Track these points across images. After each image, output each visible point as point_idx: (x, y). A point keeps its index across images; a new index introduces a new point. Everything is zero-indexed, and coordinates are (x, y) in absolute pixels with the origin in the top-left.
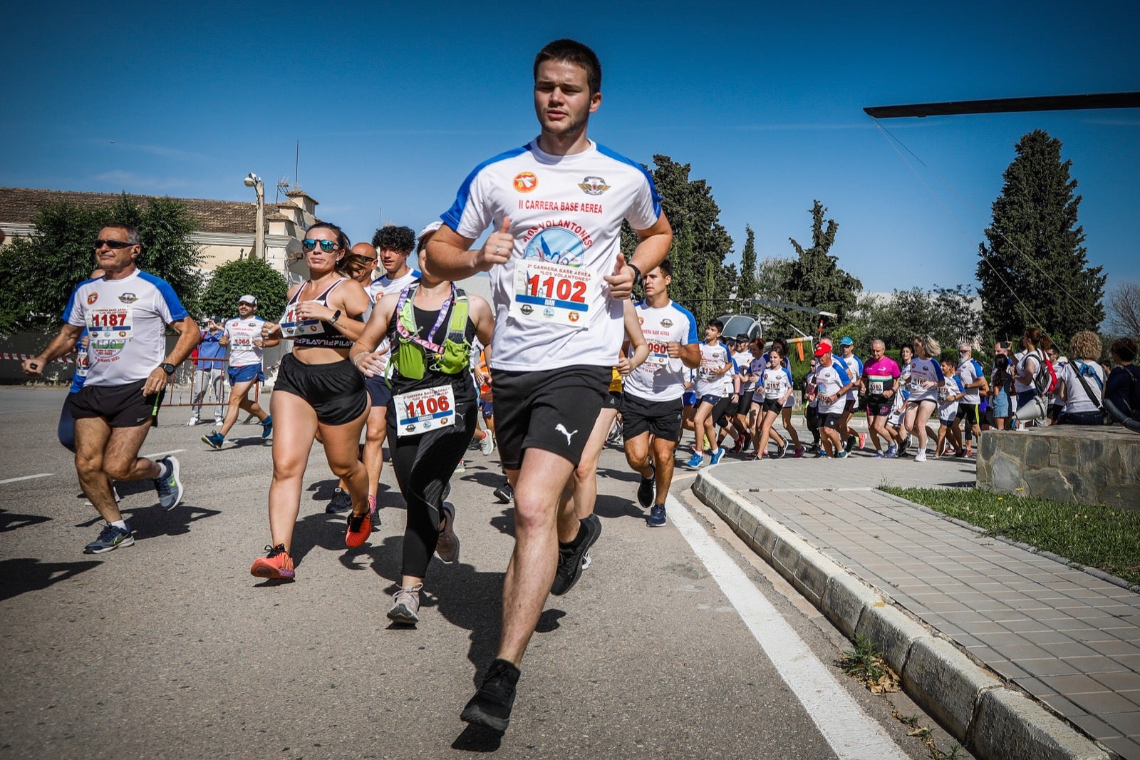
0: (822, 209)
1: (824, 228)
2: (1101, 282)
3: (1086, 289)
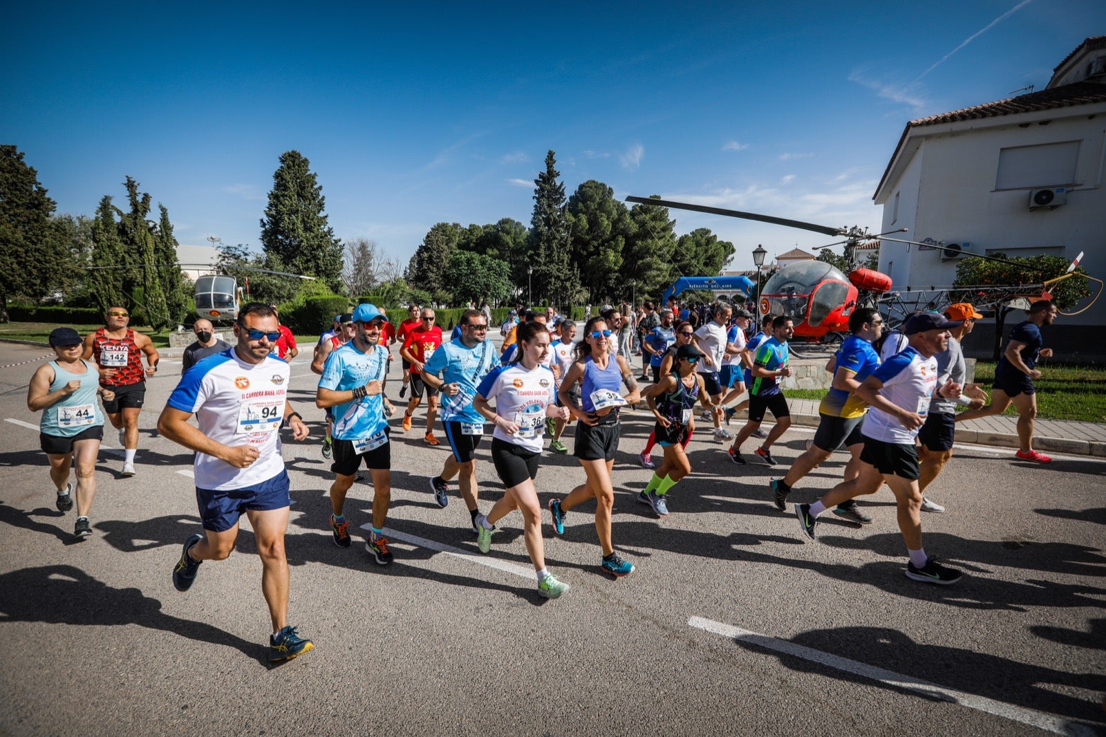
0: (136, 184)
1: (139, 199)
2: (342, 248)
3: (334, 251)
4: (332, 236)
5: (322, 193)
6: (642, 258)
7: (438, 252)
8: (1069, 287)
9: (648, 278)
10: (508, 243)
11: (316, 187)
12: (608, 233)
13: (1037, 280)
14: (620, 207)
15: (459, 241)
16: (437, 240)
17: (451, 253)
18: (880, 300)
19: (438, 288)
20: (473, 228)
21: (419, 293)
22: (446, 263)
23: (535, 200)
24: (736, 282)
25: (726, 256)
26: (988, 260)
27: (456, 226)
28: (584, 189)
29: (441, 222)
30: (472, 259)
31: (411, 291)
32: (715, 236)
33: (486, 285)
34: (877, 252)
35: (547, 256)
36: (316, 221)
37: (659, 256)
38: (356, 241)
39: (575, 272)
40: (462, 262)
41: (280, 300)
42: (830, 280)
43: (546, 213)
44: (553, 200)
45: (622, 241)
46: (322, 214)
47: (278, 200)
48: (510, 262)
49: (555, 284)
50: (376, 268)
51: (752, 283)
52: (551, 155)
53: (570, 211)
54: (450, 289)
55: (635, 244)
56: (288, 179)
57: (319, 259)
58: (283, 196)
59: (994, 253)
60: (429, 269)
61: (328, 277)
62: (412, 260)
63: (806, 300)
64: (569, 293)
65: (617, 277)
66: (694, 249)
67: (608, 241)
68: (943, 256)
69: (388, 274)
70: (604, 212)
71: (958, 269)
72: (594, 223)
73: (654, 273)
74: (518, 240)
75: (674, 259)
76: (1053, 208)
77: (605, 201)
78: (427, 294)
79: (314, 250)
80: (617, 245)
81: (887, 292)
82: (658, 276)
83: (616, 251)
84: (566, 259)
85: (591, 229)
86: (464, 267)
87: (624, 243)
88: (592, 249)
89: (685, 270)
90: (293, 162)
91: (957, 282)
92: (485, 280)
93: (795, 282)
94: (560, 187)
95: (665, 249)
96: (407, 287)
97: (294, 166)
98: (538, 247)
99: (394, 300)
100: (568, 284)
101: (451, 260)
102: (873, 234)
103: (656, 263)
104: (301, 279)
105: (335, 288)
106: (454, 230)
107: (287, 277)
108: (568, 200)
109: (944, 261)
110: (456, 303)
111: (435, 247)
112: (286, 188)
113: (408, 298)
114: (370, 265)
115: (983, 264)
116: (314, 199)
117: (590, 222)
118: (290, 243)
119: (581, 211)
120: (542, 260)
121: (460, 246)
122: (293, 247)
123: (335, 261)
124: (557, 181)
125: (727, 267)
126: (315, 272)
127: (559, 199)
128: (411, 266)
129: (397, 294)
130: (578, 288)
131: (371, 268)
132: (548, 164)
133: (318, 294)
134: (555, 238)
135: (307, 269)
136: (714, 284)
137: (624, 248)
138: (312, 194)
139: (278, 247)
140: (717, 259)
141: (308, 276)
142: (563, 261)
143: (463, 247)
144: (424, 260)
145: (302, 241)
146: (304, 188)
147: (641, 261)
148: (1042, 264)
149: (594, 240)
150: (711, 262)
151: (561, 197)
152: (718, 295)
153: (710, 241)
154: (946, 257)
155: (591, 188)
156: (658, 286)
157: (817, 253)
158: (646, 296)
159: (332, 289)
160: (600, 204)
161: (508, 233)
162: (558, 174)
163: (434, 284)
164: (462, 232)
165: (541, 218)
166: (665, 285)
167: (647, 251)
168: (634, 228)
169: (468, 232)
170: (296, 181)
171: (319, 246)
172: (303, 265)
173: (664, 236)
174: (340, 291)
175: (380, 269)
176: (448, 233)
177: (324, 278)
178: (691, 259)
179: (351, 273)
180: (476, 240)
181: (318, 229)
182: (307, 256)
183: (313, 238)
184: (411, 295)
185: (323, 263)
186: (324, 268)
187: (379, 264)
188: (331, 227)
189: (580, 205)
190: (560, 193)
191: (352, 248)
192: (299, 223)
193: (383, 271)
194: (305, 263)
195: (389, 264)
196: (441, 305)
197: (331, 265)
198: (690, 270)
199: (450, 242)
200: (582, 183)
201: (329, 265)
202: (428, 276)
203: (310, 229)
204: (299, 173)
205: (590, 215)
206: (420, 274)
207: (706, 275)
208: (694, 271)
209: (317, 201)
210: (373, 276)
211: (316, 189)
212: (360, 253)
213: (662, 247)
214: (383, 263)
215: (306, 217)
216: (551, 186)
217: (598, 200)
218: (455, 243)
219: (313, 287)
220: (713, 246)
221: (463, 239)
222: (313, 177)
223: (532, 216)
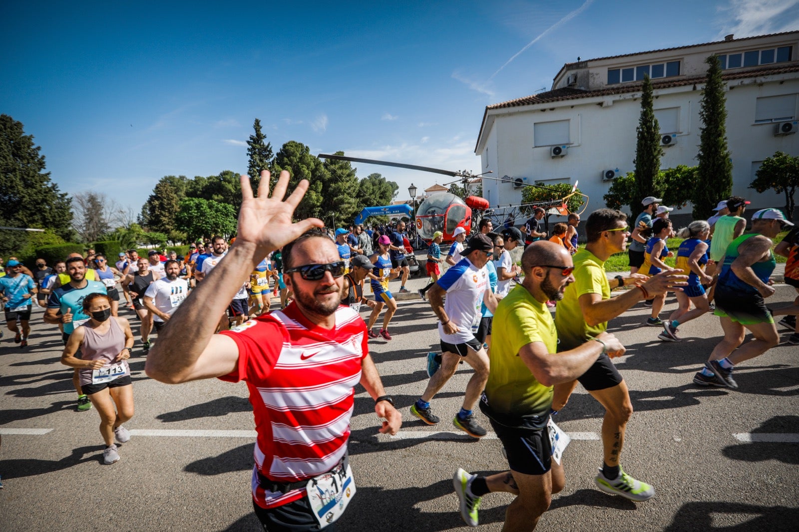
2: (69, 201)
3: (61, 205)
4: (57, 191)
5: (41, 154)
6: (336, 196)
7: (168, 200)
8: (574, 200)
9: (342, 209)
10: (230, 190)
11: (33, 147)
13: (560, 197)
14: (316, 162)
15: (187, 190)
16: (166, 191)
17: (181, 200)
18: (484, 214)
19: (172, 230)
20: (198, 180)
21: (153, 234)
22: (177, 208)
23: (249, 157)
24: (402, 209)
25: (393, 192)
26: (536, 187)
27: (182, 178)
28: (287, 148)
29: (168, 175)
30: (200, 204)
31: (146, 234)
32: (384, 179)
33: (215, 224)
34: (481, 185)
36: (38, 178)
37: (348, 194)
38: (83, 194)
40: (191, 207)
41: (4, 253)
42: (455, 204)
43: (259, 166)
44: (264, 156)
45: (320, 184)
46: (43, 172)
48: (234, 204)
50: (108, 216)
51: (412, 208)
52: (257, 122)
53: (278, 163)
54: (184, 229)
55: (330, 186)
57: (45, 212)
59: (539, 183)
60: (161, 214)
61: (58, 228)
62: (144, 208)
63: (443, 217)
65: (320, 210)
66: (372, 188)
69: (121, 220)
70: (304, 163)
71: (522, 193)
72: (297, 172)
73: (346, 206)
75: (358, 196)
76: (562, 156)
77: (304, 156)
78: (162, 235)
79: (38, 204)
80: (317, 187)
81: (488, 209)
82: (349, 208)
83: (316, 192)
85: (296, 176)
86: (194, 211)
87: (321, 186)
89: (367, 202)
90: (5, 125)
91: (523, 201)
92: (214, 220)
93: (435, 207)
94: (268, 146)
95: (352, 189)
96: (142, 231)
97: (5, 129)
101: (181, 206)
102: (475, 175)
103: (346, 199)
104: (26, 231)
105: (67, 237)
106: (181, 181)
107: (11, 230)
108: (275, 156)
109: (516, 188)
111: (164, 195)
113: (145, 239)
114: (101, 214)
115: (534, 190)
116: (33, 158)
118: (10, 199)
119: (287, 164)
121: (188, 194)
122: (12, 202)
123: (63, 213)
124: (265, 142)
125: (394, 198)
126: (42, 224)
127: (268, 155)
128: (143, 212)
131: (103, 217)
132: (256, 129)
133: (48, 244)
135: (33, 221)
136: (388, 211)
137: (322, 190)
138: (30, 154)
140: (388, 194)
141: (34, 228)
143: (192, 194)
144: (155, 207)
145: (24, 197)
146: (20, 148)
147: (336, 198)
148: (561, 188)
150: (383, 195)
151: (270, 154)
152: (391, 218)
153: (381, 182)
154: (516, 186)
155: (292, 146)
156: (350, 215)
157: (449, 187)
158: (343, 222)
159: (63, 237)
160: (301, 159)
161: (229, 182)
162: (265, 137)
163: (167, 226)
164: (189, 183)
165: (255, 170)
166: (355, 214)
167: (338, 191)
168: (328, 175)
169: (194, 183)
170: (10, 142)
171: (44, 201)
172: (27, 219)
173: (350, 180)
174: (72, 239)
175: (112, 217)
176: (176, 184)
177: (53, 228)
178: (370, 194)
179: (83, 222)
180: (202, 188)
181: (41, 186)
182: (31, 210)
183: (36, 194)
184: (147, 236)
185: (50, 215)
186: (51, 220)
187: (111, 213)
188: (55, 183)
189: (286, 159)
190: (268, 151)
191: (80, 199)
192: (18, 181)
193: (116, 219)
194: (29, 217)
195: (121, 212)
196: (177, 242)
197: (60, 217)
198: (370, 202)
199: (178, 191)
200: (285, 143)
201: (57, 216)
202: (161, 220)
203: (32, 186)
204: (12, 135)
205: (294, 166)
206: (153, 218)
207: (382, 205)
208: (373, 203)
209: (36, 160)
210: (106, 224)
211: (34, 150)
212: (89, 204)
213: (349, 188)
214: (115, 211)
215: (26, 174)
216: (260, 145)
217: (298, 155)
218: (183, 192)
219: (42, 238)
220: (384, 185)
221: (190, 188)
222: (29, 139)
223: (248, 169)
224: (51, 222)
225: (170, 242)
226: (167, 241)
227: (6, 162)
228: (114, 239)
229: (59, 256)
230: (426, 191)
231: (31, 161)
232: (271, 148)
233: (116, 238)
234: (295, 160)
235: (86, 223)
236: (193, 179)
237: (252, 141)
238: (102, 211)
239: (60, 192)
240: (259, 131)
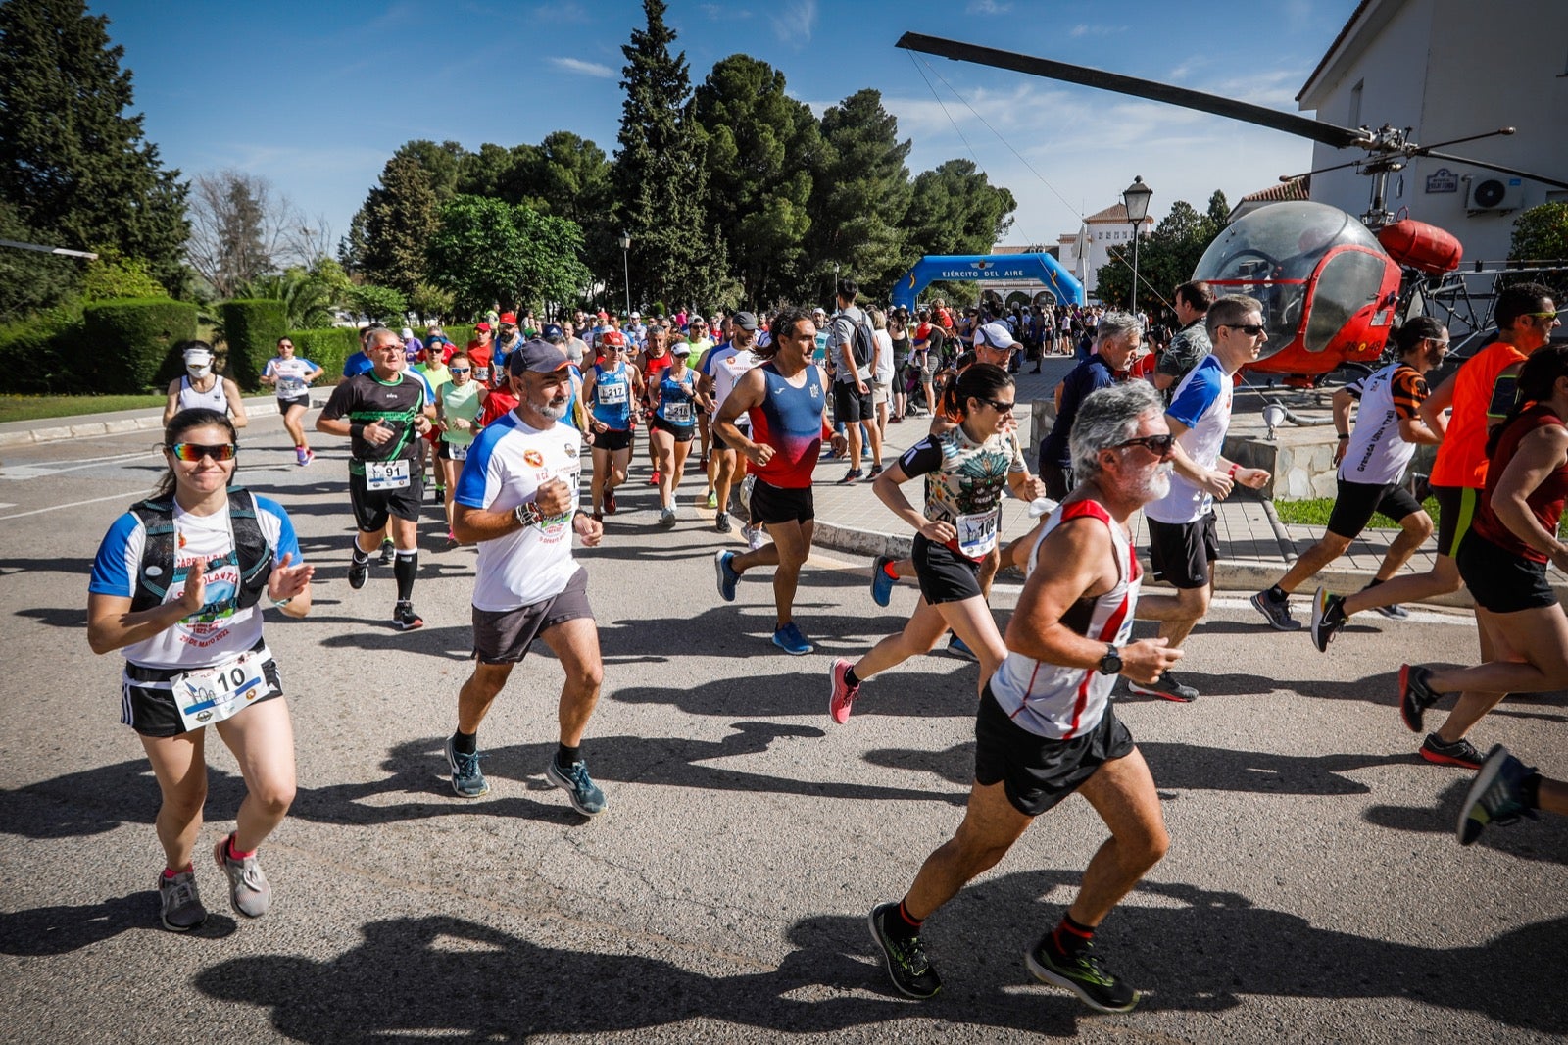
2: (184, 191)
3: (164, 199)
4: (157, 163)
5: (123, 65)
6: (848, 218)
7: (413, 203)
9: (862, 257)
10: (568, 186)
11: (107, 47)
12: (779, 165)
14: (801, 114)
15: (459, 180)
16: (410, 179)
17: (444, 203)
19: (419, 281)
20: (489, 153)
21: (372, 292)
22: (434, 225)
23: (626, 91)
24: (1029, 266)
25: (1000, 216)
27: (451, 148)
28: (725, 74)
29: (416, 139)
30: (495, 214)
31: (356, 289)
32: (983, 176)
33: (529, 272)
35: (656, 211)
36: (113, 128)
37: (881, 213)
38: (219, 177)
39: (718, 244)
40: (470, 221)
43: (649, 119)
44: (665, 90)
45: (807, 181)
46: (127, 113)
47: (13, 78)
48: (580, 223)
49: (676, 270)
50: (272, 237)
53: (699, 117)
54: (447, 283)
55: (833, 189)
56: (33, 27)
57: (128, 216)
58: (23, 65)
60: (395, 239)
61: (154, 259)
62: (356, 222)
64: (706, 291)
65: (800, 255)
66: (946, 201)
67: (778, 181)
68: (1472, 204)
69: (301, 252)
70: (767, 120)
71: (1516, 229)
72: (748, 144)
73: (873, 247)
74: (590, 180)
75: (907, 221)
77: (770, 99)
78: (394, 294)
79: (112, 194)
80: (797, 190)
81: (1452, 272)
82: (881, 254)
83: (796, 203)
84: (697, 216)
85: (743, 153)
86: (477, 236)
87: (810, 186)
88: (747, 199)
89: (931, 242)
92: (525, 261)
94: (678, 64)
95: (894, 199)
96: (347, 280)
98: (637, 192)
99: (314, 308)
100: (704, 270)
101: (444, 218)
103: (876, 228)
105: (175, 283)
106: (447, 156)
108: (692, 94)
109: (1472, 214)
110: (459, 314)
111: (406, 191)
112: (28, 48)
113: (351, 302)
114: (258, 233)
116: (104, 76)
117: (740, 141)
119: (720, 119)
120: (648, 221)
122: (59, 188)
123: (168, 222)
124: (672, 50)
125: (1002, 236)
126: (118, 247)
127: (677, 89)
128: (354, 234)
129: (321, 293)
130: (725, 279)
131: (262, 240)
132: (649, 13)
133: (129, 296)
134: (672, 173)
135: (99, 239)
136: (988, 269)
137: (810, 198)
138: (98, 65)
139: (22, 188)
140: (989, 220)
142: (690, 222)
143: (472, 189)
144: (383, 221)
145: (80, 174)
146: (77, 49)
147: (846, 224)
149: (748, 179)
150: (978, 226)
151: (681, 86)
153: (976, 183)
154: (1477, 207)
156: (880, 275)
159: (166, 284)
160: (759, 105)
161: (568, 164)
162: (672, 36)
163: (408, 274)
164: (466, 163)
165: (640, 129)
166: (893, 273)
167: (854, 204)
168: (830, 156)
169: (479, 162)
170: (54, 32)
171: (127, 188)
172: (86, 232)
173: (890, 173)
174: (185, 291)
175: (282, 241)
176: (435, 162)
177: (143, 259)
178: (941, 219)
179: (214, 250)
180: (499, 178)
181: (120, 148)
182: (95, 210)
183: (108, 167)
184: (357, 296)
185: (137, 226)
186: (140, 238)
187: (278, 231)
188: (151, 143)
189: (719, 106)
190: (677, 77)
191: (210, 191)
192: (67, 130)
193: (289, 246)
194: (92, 226)
195: (306, 231)
196: (428, 318)
197: (160, 231)
198: (938, 242)
199: (440, 183)
200: (721, 61)
201: (154, 229)
202: (394, 256)
203: (100, 147)
204: (59, 13)
205: (739, 128)
206: (376, 251)
207: (970, 252)
208: (946, 245)
209: (112, 82)
210: (267, 258)
211: (108, 55)
212: (232, 205)
213: (886, 195)
214: (288, 227)
215: (87, 116)
216: (658, 61)
217: (754, 97)
218: (452, 186)
219: (118, 283)
220: (980, 196)
221: (469, 176)
222: (97, 25)
223: (621, 126)
224: (138, 243)
225: (413, 315)
226: (406, 313)
227: (45, 82)
228: (273, 295)
229: (137, 331)
230: (1088, 222)
231: (100, 82)
232: (685, 70)
233: (280, 293)
234: (745, 109)
235: (220, 253)
236: (478, 151)
237: (636, 46)
238: (259, 226)
239: (162, 168)
240: (657, 18)
